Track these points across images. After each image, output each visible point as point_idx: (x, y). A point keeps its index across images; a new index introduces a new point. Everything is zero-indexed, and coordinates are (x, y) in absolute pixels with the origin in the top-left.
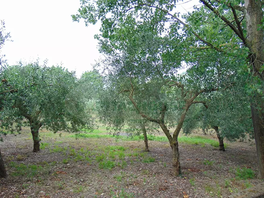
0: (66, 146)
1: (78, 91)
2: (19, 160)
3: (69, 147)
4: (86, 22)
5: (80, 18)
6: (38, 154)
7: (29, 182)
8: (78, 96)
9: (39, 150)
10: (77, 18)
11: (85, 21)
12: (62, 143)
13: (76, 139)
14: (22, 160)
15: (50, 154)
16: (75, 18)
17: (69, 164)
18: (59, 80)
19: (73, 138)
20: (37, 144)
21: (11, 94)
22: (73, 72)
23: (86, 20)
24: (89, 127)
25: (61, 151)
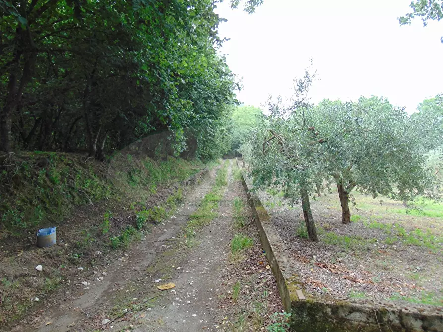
0: (389, 223)
1: (409, 136)
2: (326, 229)
3: (394, 224)
4: (424, 20)
5: (413, 17)
6: (348, 227)
7: (344, 253)
8: (411, 144)
9: (349, 221)
10: (407, 20)
11: (422, 19)
12: (383, 219)
13: (407, 213)
14: (330, 230)
15: (365, 229)
16: (403, 21)
17: (396, 246)
18: (380, 123)
19: (400, 214)
20: (346, 213)
21: (321, 145)
22: (402, 108)
23: (424, 17)
24: (432, 196)
25: (382, 228)
